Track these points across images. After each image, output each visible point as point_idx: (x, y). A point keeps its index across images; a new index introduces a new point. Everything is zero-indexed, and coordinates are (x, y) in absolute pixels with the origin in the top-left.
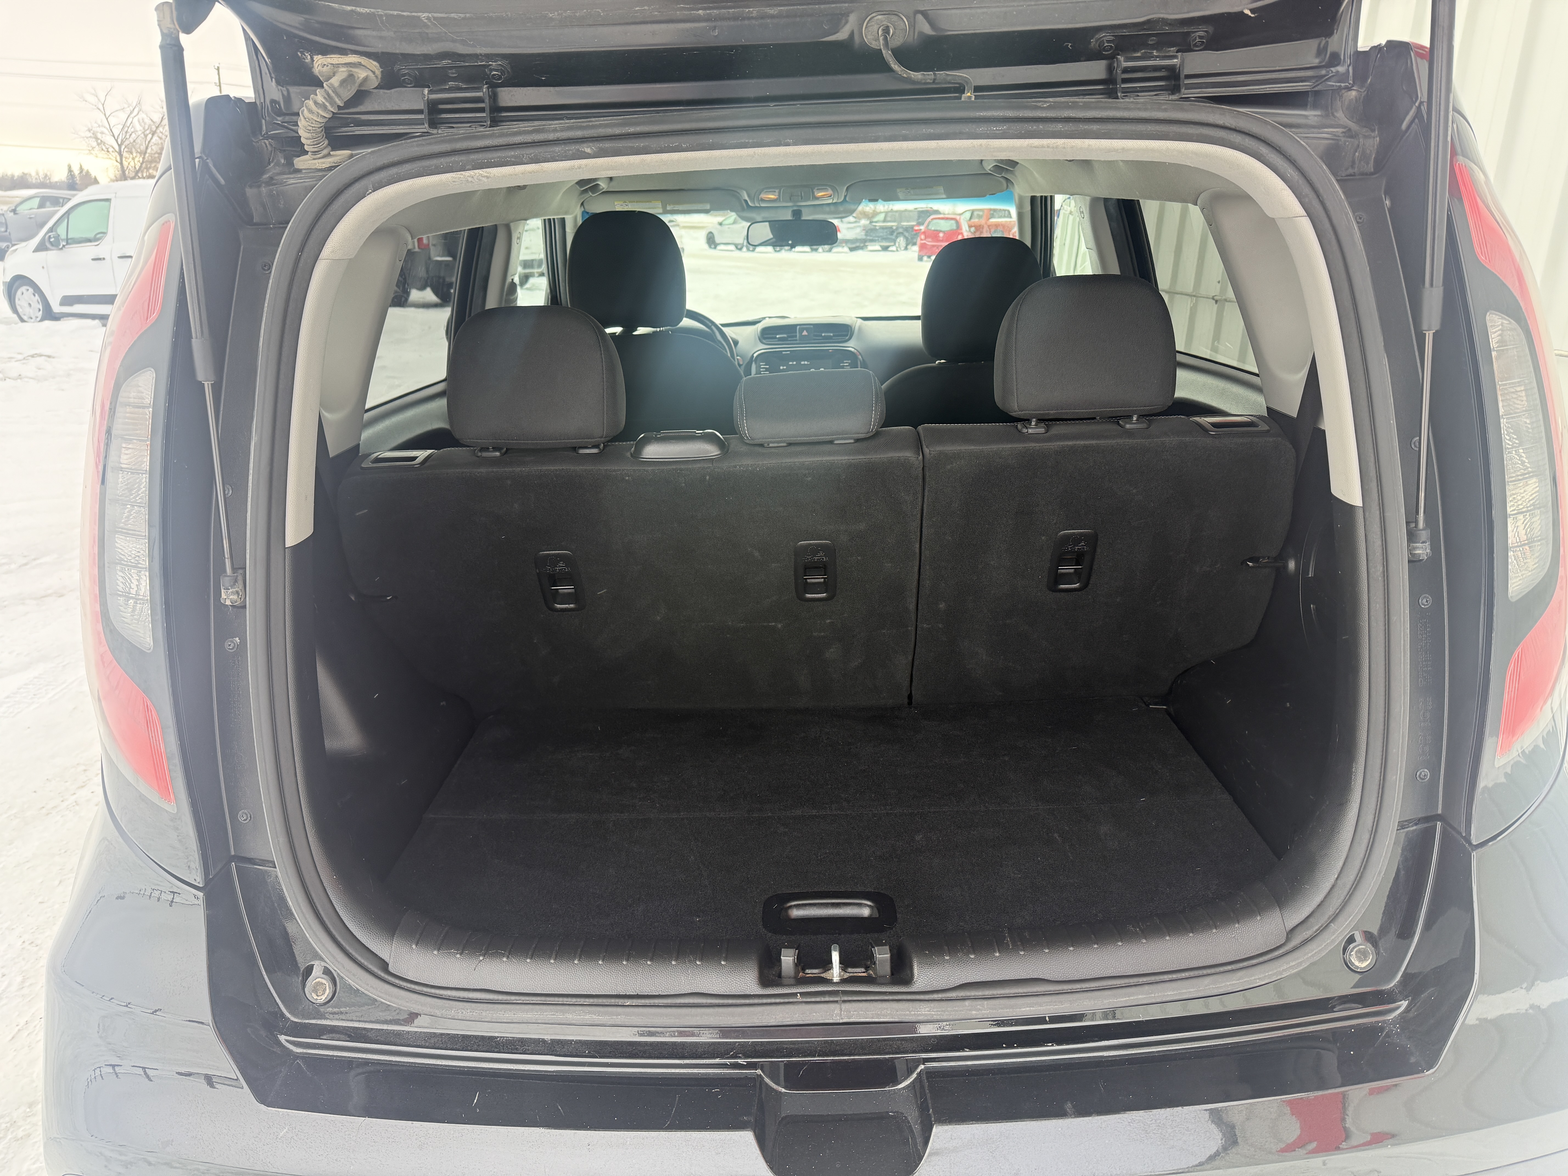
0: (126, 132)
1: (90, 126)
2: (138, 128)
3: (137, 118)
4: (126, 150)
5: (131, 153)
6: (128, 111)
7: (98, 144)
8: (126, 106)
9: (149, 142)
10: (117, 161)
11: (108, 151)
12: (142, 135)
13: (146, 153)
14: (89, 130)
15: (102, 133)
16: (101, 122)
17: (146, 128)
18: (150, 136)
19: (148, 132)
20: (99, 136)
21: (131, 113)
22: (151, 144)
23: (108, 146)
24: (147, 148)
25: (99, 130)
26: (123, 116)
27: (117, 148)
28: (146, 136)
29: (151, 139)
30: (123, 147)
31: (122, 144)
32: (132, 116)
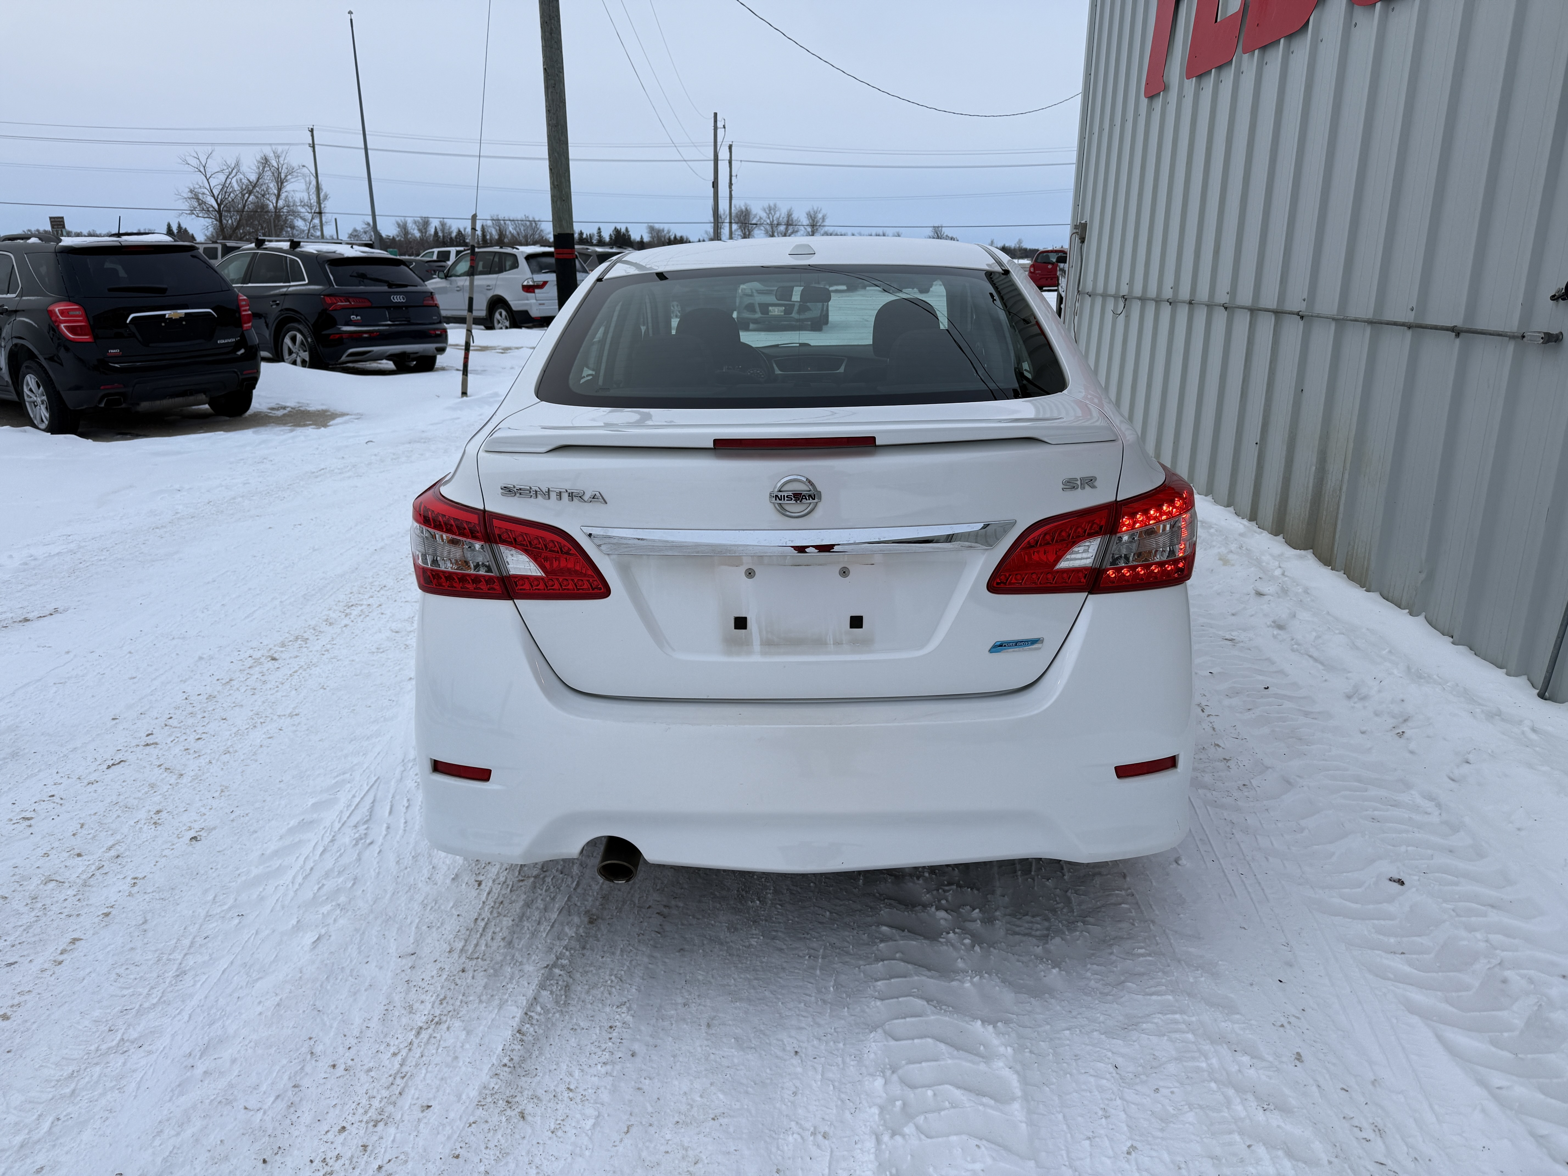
0: (226, 193)
1: (192, 187)
2: (236, 187)
3: (235, 178)
4: (225, 209)
5: (229, 211)
6: (227, 172)
7: (199, 205)
8: (225, 168)
9: (246, 201)
10: (216, 220)
11: (208, 211)
12: (240, 195)
13: (243, 211)
14: (191, 191)
15: (204, 194)
16: (203, 183)
17: (244, 187)
18: (247, 195)
19: (245, 192)
20: (201, 196)
21: (230, 174)
22: (248, 202)
23: (208, 206)
24: (244, 207)
25: (200, 190)
26: (222, 178)
27: (216, 207)
28: (243, 195)
29: (248, 198)
30: (222, 206)
31: (221, 203)
32: (230, 177)
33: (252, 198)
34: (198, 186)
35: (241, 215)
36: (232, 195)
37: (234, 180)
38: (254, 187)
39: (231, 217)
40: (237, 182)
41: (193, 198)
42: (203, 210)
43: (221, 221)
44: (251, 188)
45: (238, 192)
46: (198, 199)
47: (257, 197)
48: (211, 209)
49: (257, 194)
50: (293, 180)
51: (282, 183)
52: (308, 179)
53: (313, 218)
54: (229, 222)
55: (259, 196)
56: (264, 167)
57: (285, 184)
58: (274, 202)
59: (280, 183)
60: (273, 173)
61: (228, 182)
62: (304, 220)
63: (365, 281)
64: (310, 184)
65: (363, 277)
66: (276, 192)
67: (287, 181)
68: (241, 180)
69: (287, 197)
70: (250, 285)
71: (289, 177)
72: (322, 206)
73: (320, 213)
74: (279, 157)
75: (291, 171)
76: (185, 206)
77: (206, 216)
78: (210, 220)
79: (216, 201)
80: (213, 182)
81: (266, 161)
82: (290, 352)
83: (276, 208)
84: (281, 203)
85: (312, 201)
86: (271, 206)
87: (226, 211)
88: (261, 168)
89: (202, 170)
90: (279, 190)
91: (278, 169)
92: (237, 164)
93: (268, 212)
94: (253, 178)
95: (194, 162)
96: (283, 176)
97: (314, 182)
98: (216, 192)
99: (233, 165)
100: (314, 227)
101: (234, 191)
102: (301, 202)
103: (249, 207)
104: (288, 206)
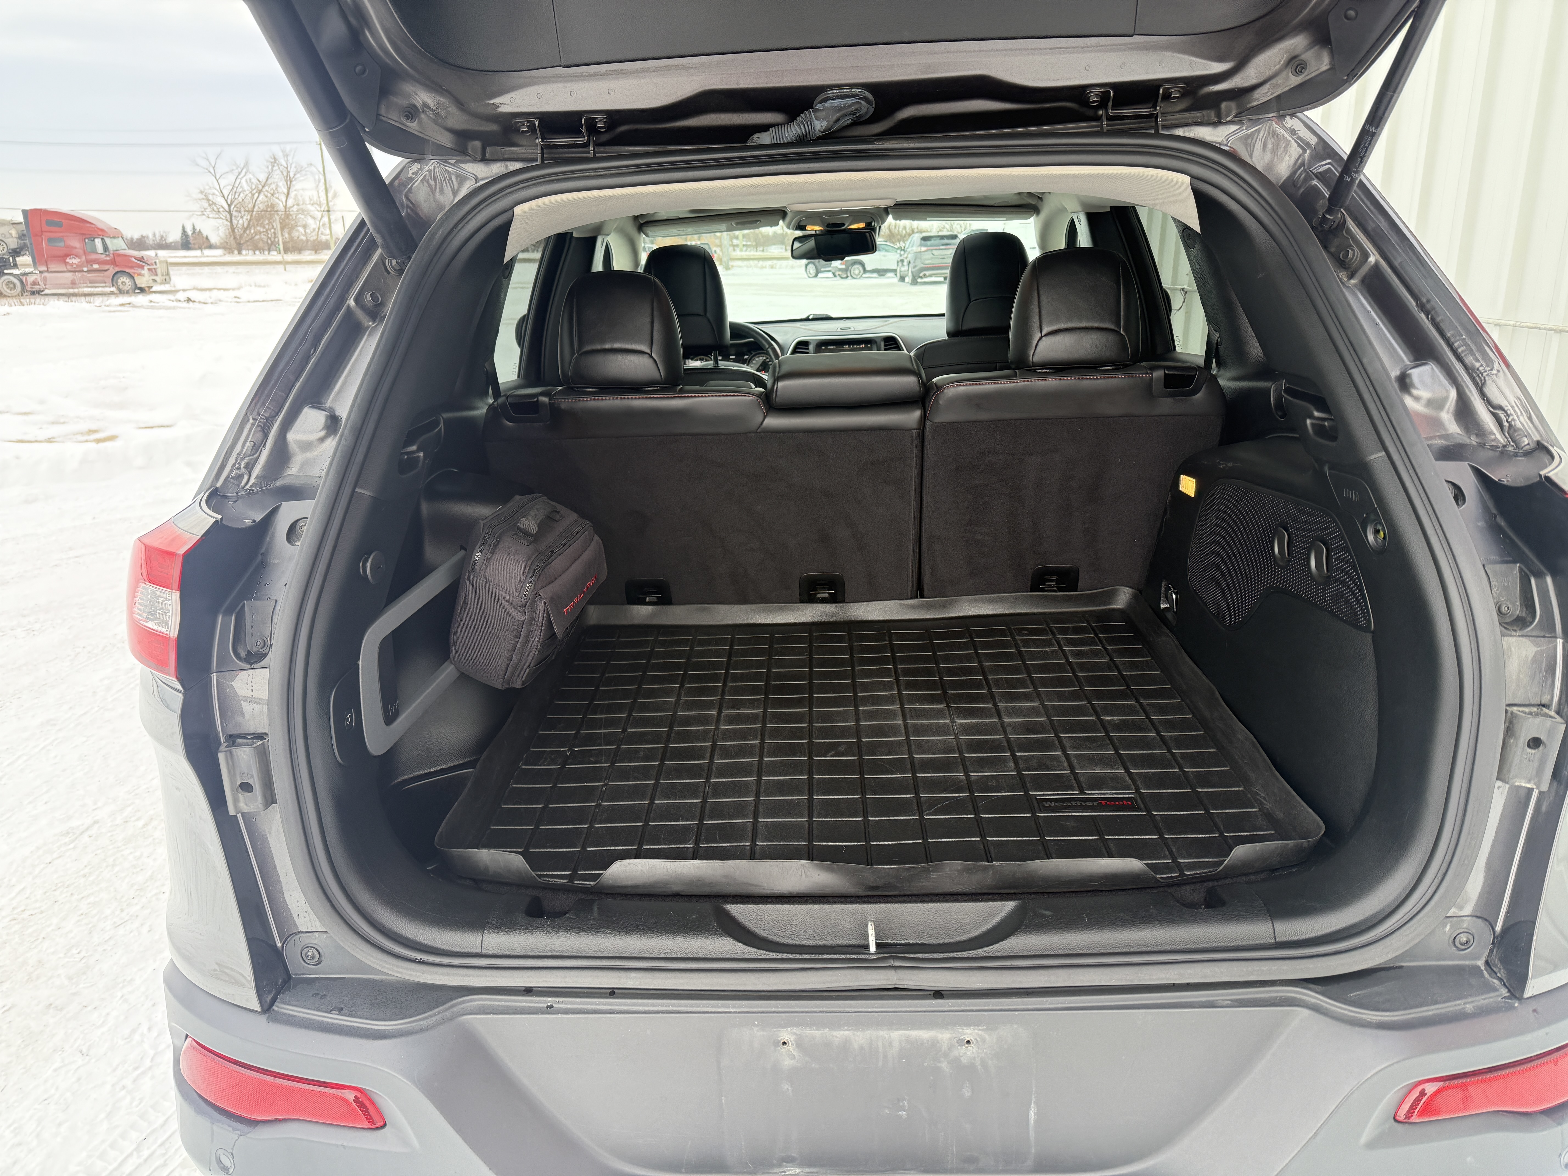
33: (262, 197)
34: (207, 187)
35: (251, 216)
36: (242, 195)
37: (243, 181)
38: (263, 187)
39: (242, 217)
40: (247, 182)
41: (203, 199)
42: (214, 210)
43: (231, 222)
44: (260, 187)
45: (248, 192)
46: (208, 200)
47: (266, 197)
48: (221, 210)
49: (266, 193)
50: (302, 178)
51: (291, 182)
52: (317, 177)
53: (322, 217)
54: (241, 221)
55: (269, 195)
56: (274, 166)
57: (294, 183)
58: (284, 200)
59: (289, 181)
60: (282, 172)
61: (238, 182)
62: (314, 218)
64: (319, 181)
66: (285, 191)
67: (295, 179)
68: (250, 179)
69: (296, 195)
71: (298, 175)
72: (331, 204)
73: (329, 211)
74: (287, 156)
75: (299, 170)
76: (196, 207)
77: (217, 216)
78: (220, 221)
79: (226, 201)
80: (223, 182)
81: (275, 160)
83: (285, 207)
84: (290, 202)
85: (321, 199)
86: (281, 205)
87: (236, 211)
88: (270, 167)
89: (212, 171)
90: (289, 189)
91: (287, 168)
92: (246, 164)
93: (277, 211)
94: (262, 178)
95: (204, 163)
96: (292, 175)
97: (323, 181)
98: (226, 193)
99: (242, 166)
100: (324, 225)
101: (244, 191)
102: (311, 200)
103: (260, 206)
104: (298, 205)
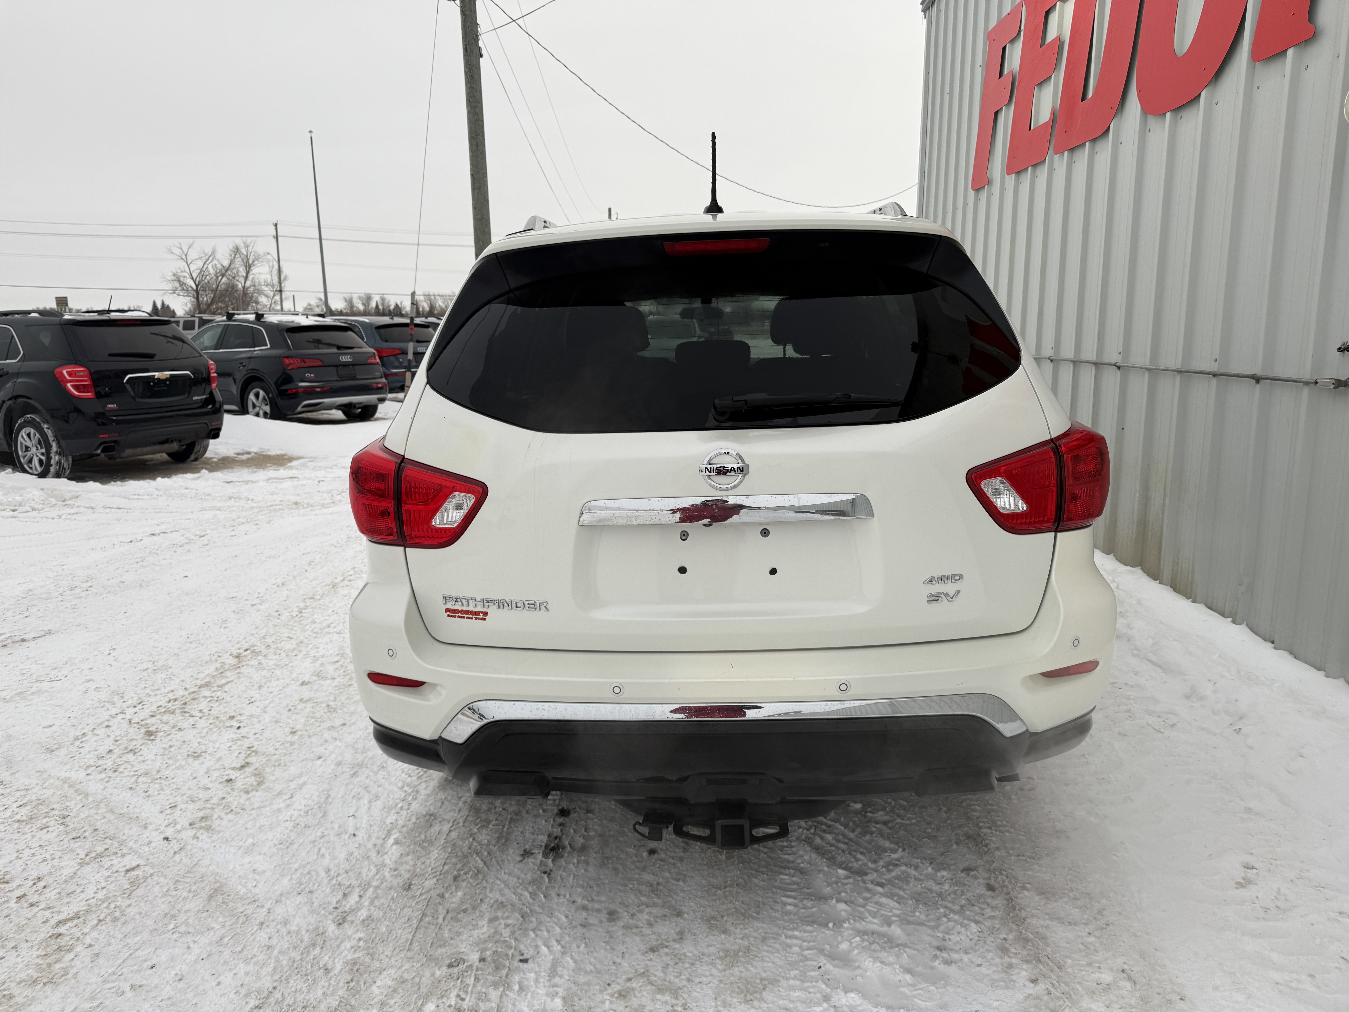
0: (203, 275)
1: (175, 272)
2: (212, 271)
3: (211, 264)
4: (201, 288)
5: (205, 291)
6: (204, 259)
7: (181, 285)
8: (203, 256)
9: (220, 282)
10: (194, 298)
11: (187, 290)
12: (215, 278)
13: (216, 290)
14: (174, 275)
15: (184, 277)
16: (184, 268)
17: (218, 271)
18: (220, 278)
19: (219, 275)
20: (182, 279)
21: (207, 260)
23: (187, 286)
24: (218, 287)
25: (181, 274)
26: (200, 264)
27: (194, 287)
28: (217, 277)
29: (222, 280)
30: (199, 286)
31: (199, 284)
32: (207, 263)
33: (224, 280)
34: (179, 271)
35: (215, 294)
36: (208, 277)
37: (210, 266)
38: (226, 271)
39: (206, 295)
40: (212, 267)
41: (175, 280)
42: (184, 289)
43: (197, 299)
44: (224, 271)
45: (213, 275)
46: (179, 281)
47: (228, 279)
48: (190, 289)
49: (228, 276)
50: (259, 265)
51: (250, 267)
52: (271, 264)
53: (274, 295)
54: (205, 299)
55: (231, 278)
56: (235, 255)
57: (252, 268)
58: (243, 282)
59: (248, 267)
60: (243, 259)
61: (205, 267)
62: (267, 297)
63: (320, 346)
64: (273, 267)
65: (318, 342)
66: (244, 274)
67: (254, 265)
68: (216, 265)
69: (253, 278)
70: (221, 350)
71: (256, 262)
72: (283, 285)
73: (281, 291)
74: (248, 246)
75: (257, 258)
76: (169, 287)
77: (185, 294)
78: (189, 298)
79: (195, 282)
80: (193, 267)
81: (237, 250)
82: (254, 406)
83: (244, 287)
84: (248, 283)
85: (274, 282)
86: (240, 286)
87: (203, 291)
88: (233, 256)
89: (184, 257)
90: (247, 273)
91: (247, 256)
92: (213, 253)
93: (237, 291)
94: (226, 263)
95: (178, 252)
96: (251, 261)
97: (276, 266)
98: (195, 275)
99: (210, 254)
100: (275, 302)
101: (210, 274)
102: (265, 282)
103: (222, 287)
104: (254, 286)
